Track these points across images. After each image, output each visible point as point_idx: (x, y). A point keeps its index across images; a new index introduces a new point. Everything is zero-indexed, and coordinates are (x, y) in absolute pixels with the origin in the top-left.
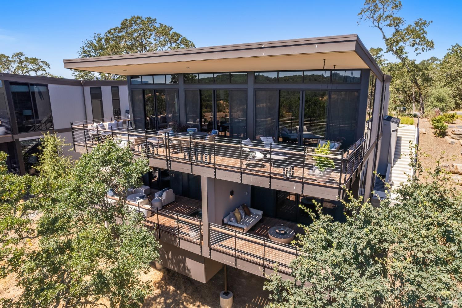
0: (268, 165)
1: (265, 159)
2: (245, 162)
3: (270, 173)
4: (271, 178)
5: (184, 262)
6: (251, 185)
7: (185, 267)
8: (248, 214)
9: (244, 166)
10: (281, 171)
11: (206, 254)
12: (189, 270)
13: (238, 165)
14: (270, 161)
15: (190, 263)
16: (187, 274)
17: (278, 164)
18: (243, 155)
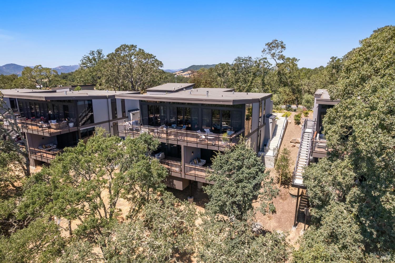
0: (207, 140)
1: (206, 138)
2: (198, 140)
3: (208, 143)
4: (208, 145)
5: (173, 182)
6: (201, 149)
7: (173, 184)
8: (199, 161)
9: (198, 141)
10: (211, 142)
11: (183, 177)
12: (175, 185)
13: (196, 141)
14: (207, 139)
15: (175, 182)
16: (174, 187)
17: (210, 140)
18: (198, 137)
